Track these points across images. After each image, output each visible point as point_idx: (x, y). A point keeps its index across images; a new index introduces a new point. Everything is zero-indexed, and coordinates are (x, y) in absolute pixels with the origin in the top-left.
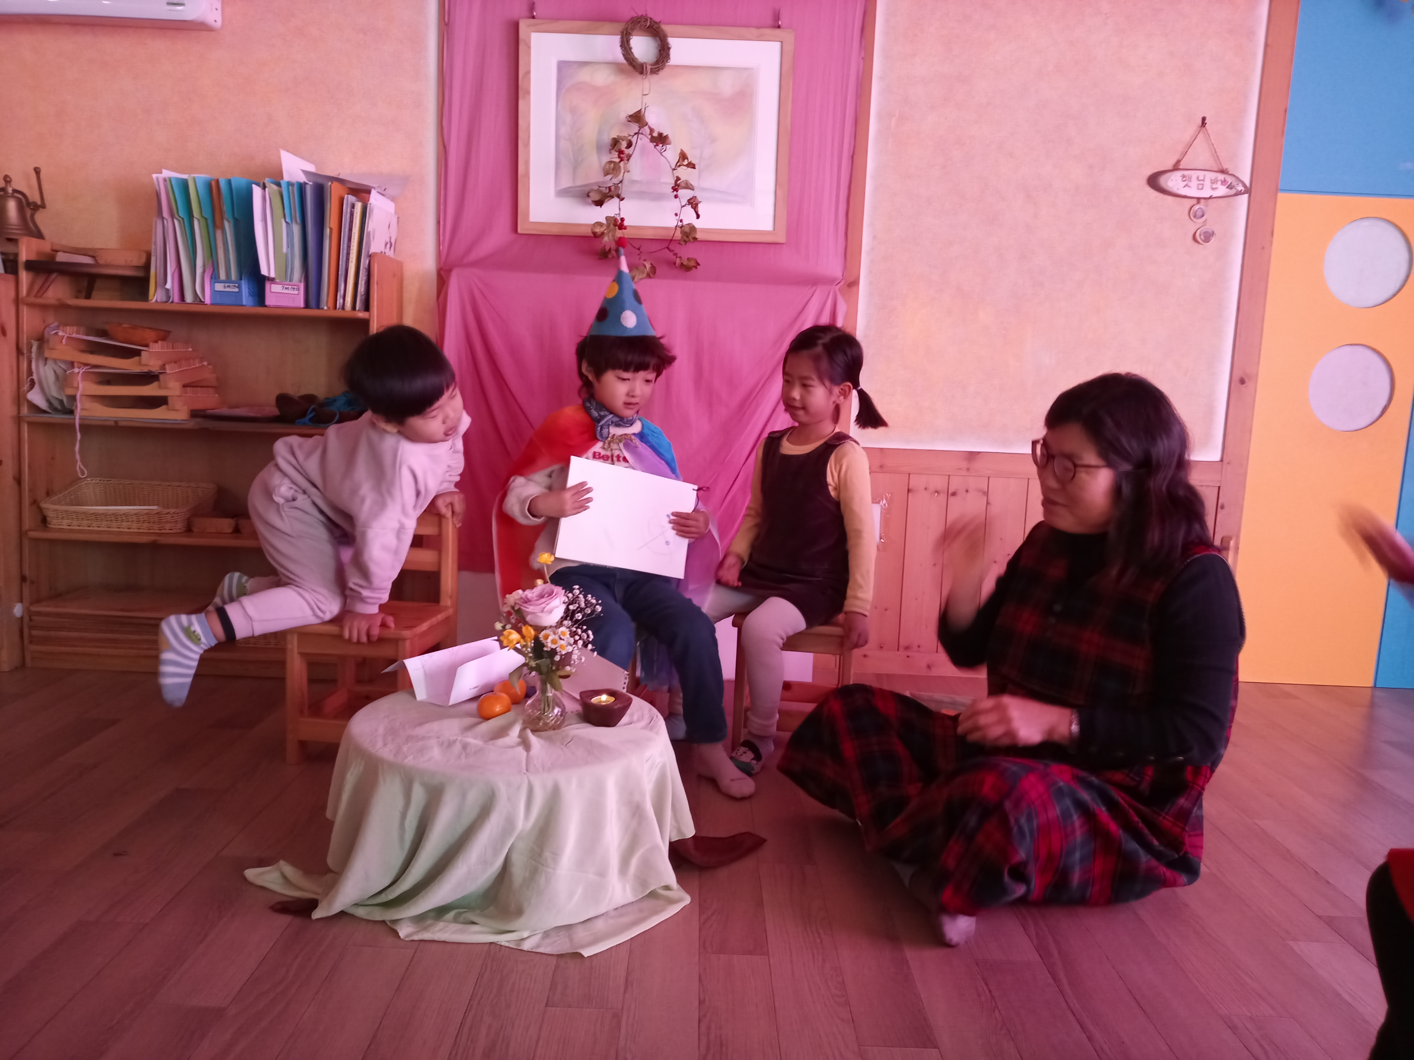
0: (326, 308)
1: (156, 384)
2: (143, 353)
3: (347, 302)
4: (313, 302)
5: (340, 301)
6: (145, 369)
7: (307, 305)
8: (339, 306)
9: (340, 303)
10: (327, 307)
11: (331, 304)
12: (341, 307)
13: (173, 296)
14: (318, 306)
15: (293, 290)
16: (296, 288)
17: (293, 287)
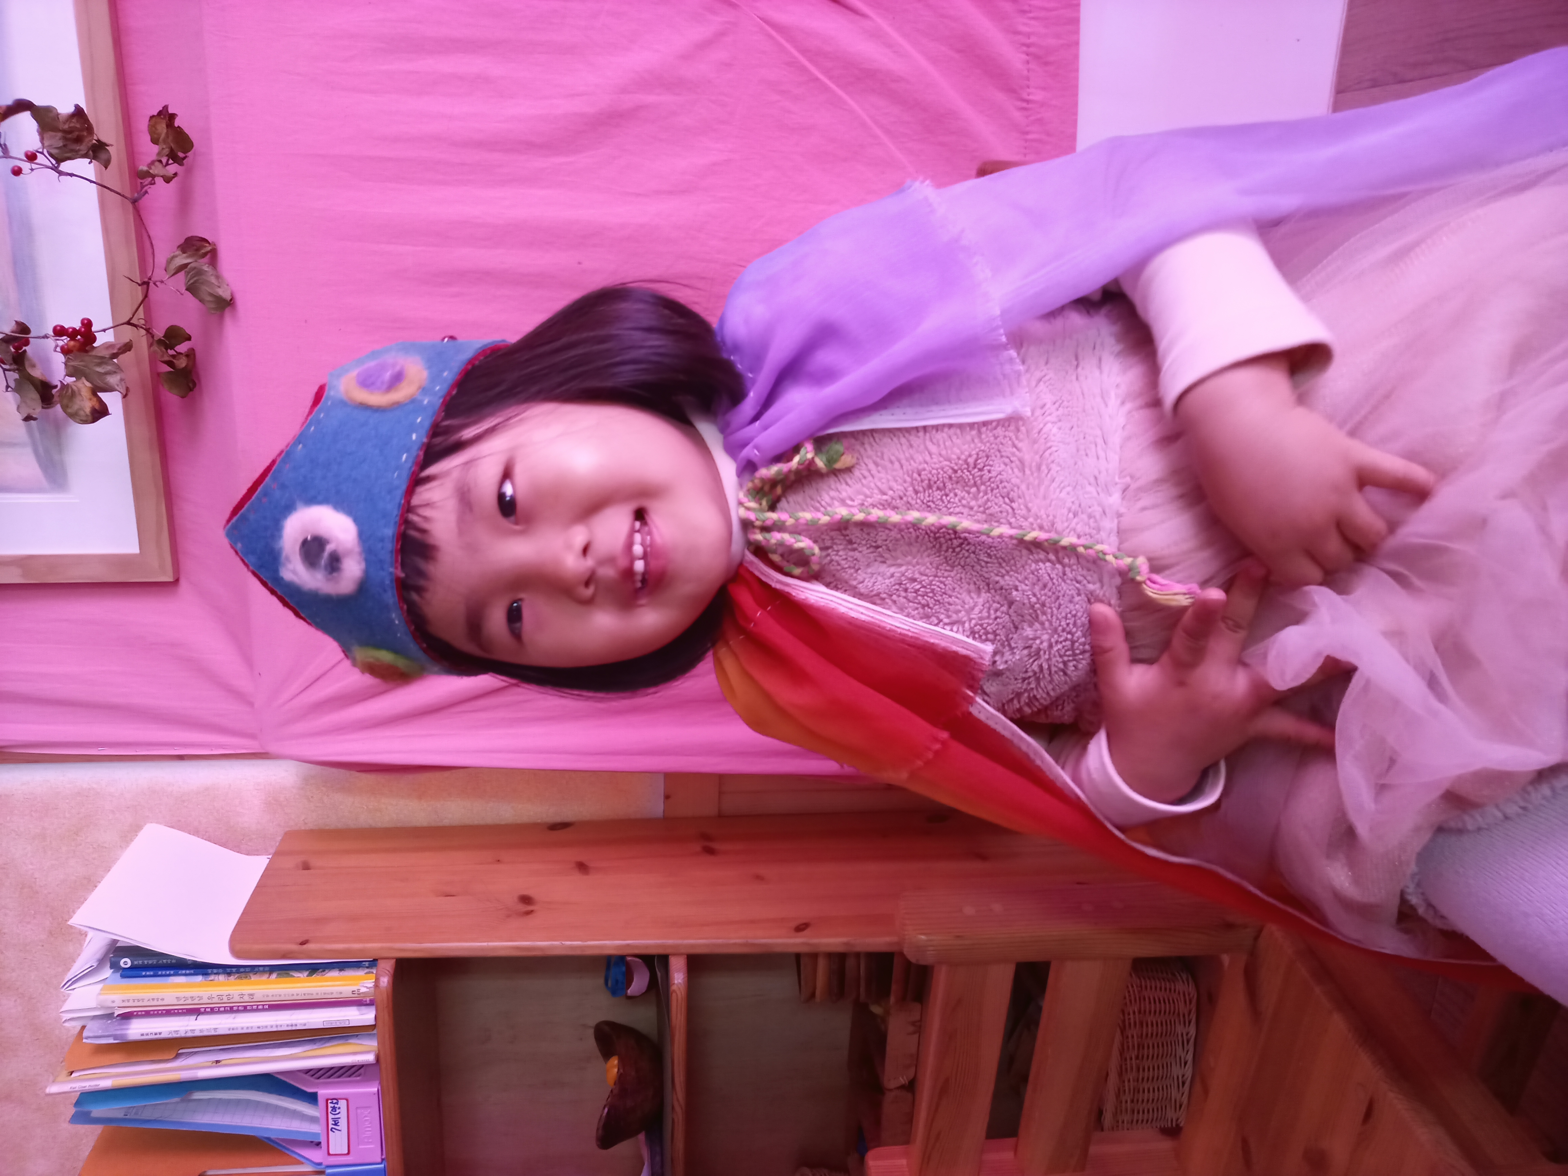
15: (338, 1111)
16: (333, 1105)
17: (330, 1109)
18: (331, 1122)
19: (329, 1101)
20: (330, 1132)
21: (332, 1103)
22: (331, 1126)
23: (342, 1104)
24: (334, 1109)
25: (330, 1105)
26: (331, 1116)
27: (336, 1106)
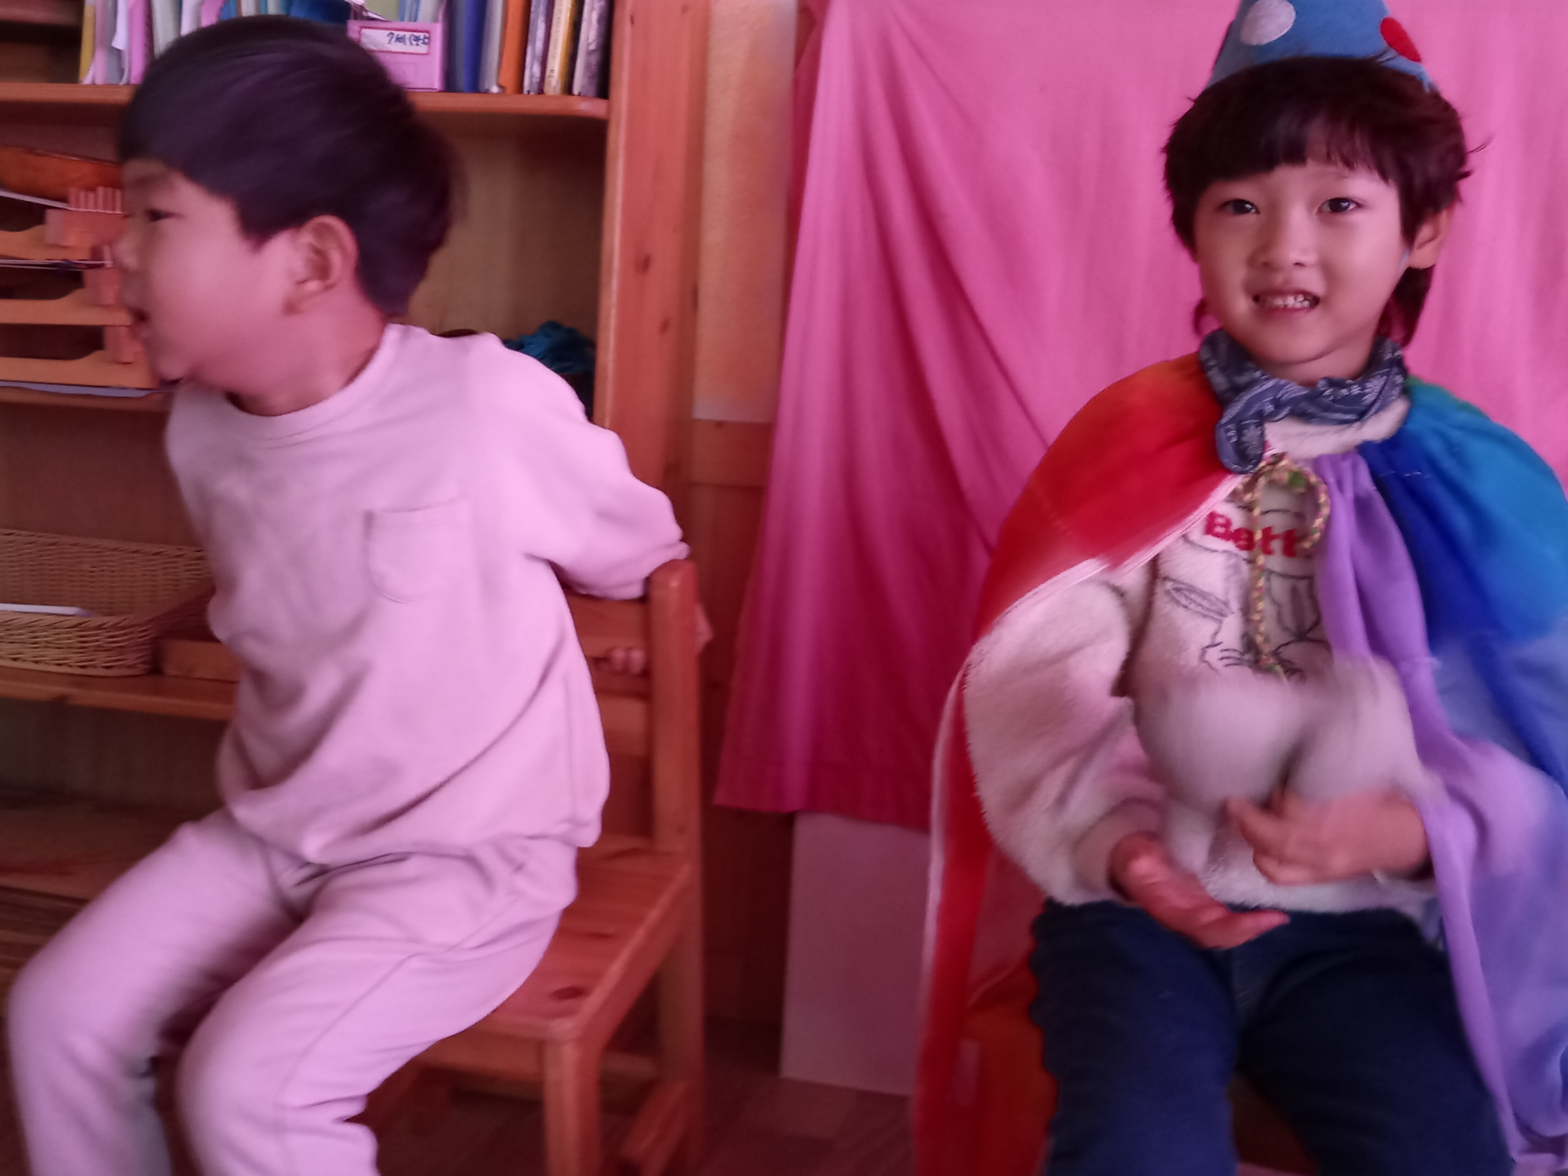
0: (495, 89)
1: (78, 294)
2: (51, 215)
3: (552, 71)
4: (462, 76)
5: (532, 69)
6: (57, 257)
7: (449, 84)
8: (531, 82)
9: (532, 76)
10: (500, 86)
11: (509, 78)
12: (536, 87)
13: (130, 70)
14: (475, 86)
15: (414, 43)
16: (422, 37)
17: (416, 34)
18: (401, 34)
19: (427, 35)
20: (388, 32)
21: (426, 38)
22: (396, 33)
23: (423, 49)
24: (417, 39)
25: (422, 35)
26: (408, 34)
27: (421, 41)
